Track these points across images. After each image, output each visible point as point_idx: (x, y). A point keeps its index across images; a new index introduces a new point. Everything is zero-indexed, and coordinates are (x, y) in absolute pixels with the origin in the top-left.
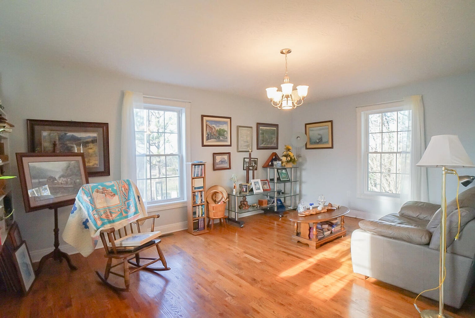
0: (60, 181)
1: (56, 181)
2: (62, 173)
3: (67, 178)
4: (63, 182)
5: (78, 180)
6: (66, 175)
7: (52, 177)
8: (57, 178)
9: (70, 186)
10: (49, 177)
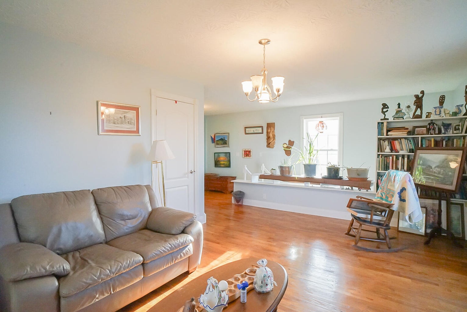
0: (434, 170)
1: (431, 170)
2: (438, 164)
3: (442, 169)
4: (436, 172)
5: (450, 173)
6: (441, 166)
7: (430, 166)
8: (433, 167)
9: (441, 176)
10: (428, 166)
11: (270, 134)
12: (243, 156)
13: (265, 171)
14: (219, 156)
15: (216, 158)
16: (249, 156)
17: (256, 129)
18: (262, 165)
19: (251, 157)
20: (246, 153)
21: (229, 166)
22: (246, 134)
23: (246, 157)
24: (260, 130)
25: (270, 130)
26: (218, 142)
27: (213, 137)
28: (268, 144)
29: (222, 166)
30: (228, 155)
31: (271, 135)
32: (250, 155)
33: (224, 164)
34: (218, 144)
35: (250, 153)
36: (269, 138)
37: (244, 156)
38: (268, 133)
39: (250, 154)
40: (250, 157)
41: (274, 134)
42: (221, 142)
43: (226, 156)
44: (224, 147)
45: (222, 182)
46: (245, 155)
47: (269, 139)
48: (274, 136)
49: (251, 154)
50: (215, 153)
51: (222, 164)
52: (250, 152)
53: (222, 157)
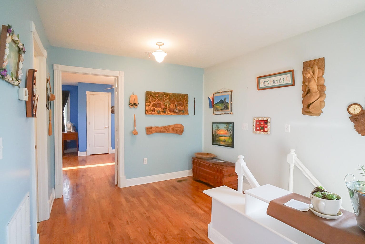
11: (311, 83)
12: (254, 129)
13: (298, 166)
14: (218, 128)
15: (214, 130)
16: (264, 131)
17: (279, 77)
18: (289, 152)
19: (269, 133)
20: (260, 124)
21: (231, 145)
22: (259, 89)
23: (258, 132)
24: (287, 79)
25: (311, 73)
26: (217, 107)
27: (211, 100)
28: (306, 106)
29: (222, 143)
30: (231, 126)
31: (313, 86)
32: (266, 129)
33: (224, 141)
34: (217, 110)
35: (267, 124)
36: (307, 93)
37: (256, 130)
38: (305, 81)
39: (267, 127)
40: (266, 133)
41: (321, 83)
42: (220, 106)
43: (227, 128)
44: (225, 114)
45: (215, 173)
46: (257, 128)
47: (309, 95)
48: (322, 89)
49: (269, 127)
50: (213, 123)
51: (221, 141)
52: (266, 122)
53: (223, 130)
